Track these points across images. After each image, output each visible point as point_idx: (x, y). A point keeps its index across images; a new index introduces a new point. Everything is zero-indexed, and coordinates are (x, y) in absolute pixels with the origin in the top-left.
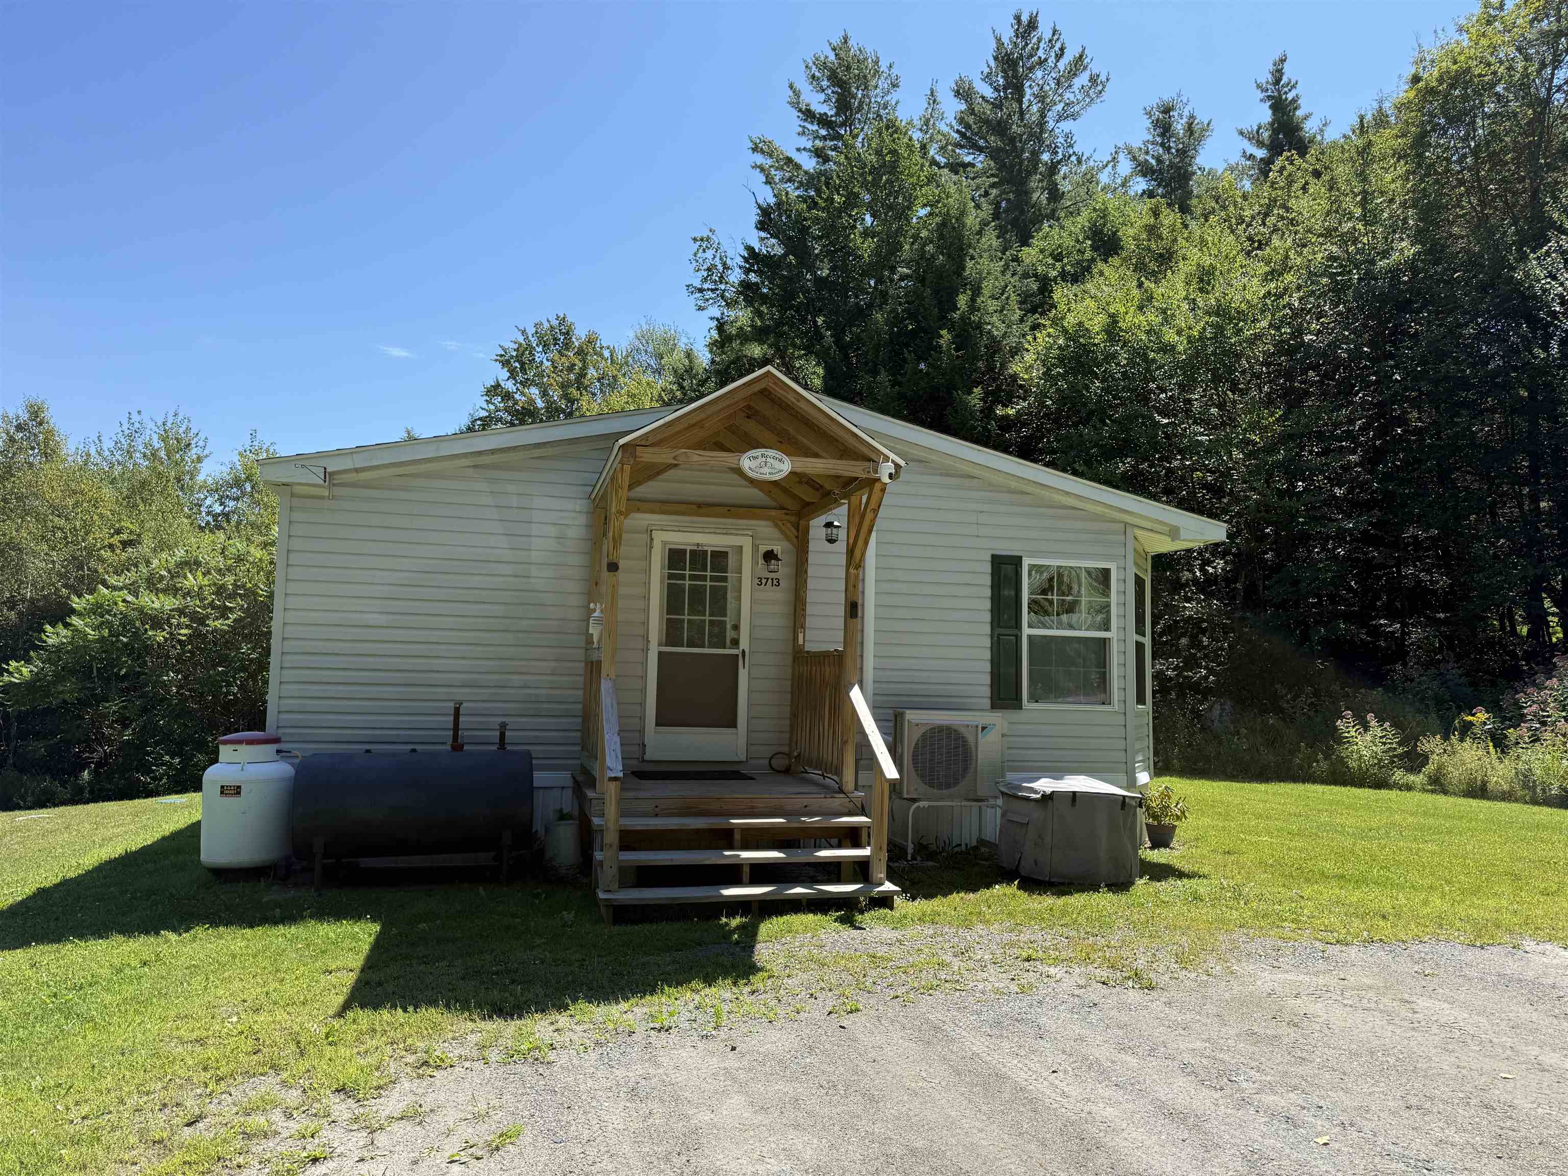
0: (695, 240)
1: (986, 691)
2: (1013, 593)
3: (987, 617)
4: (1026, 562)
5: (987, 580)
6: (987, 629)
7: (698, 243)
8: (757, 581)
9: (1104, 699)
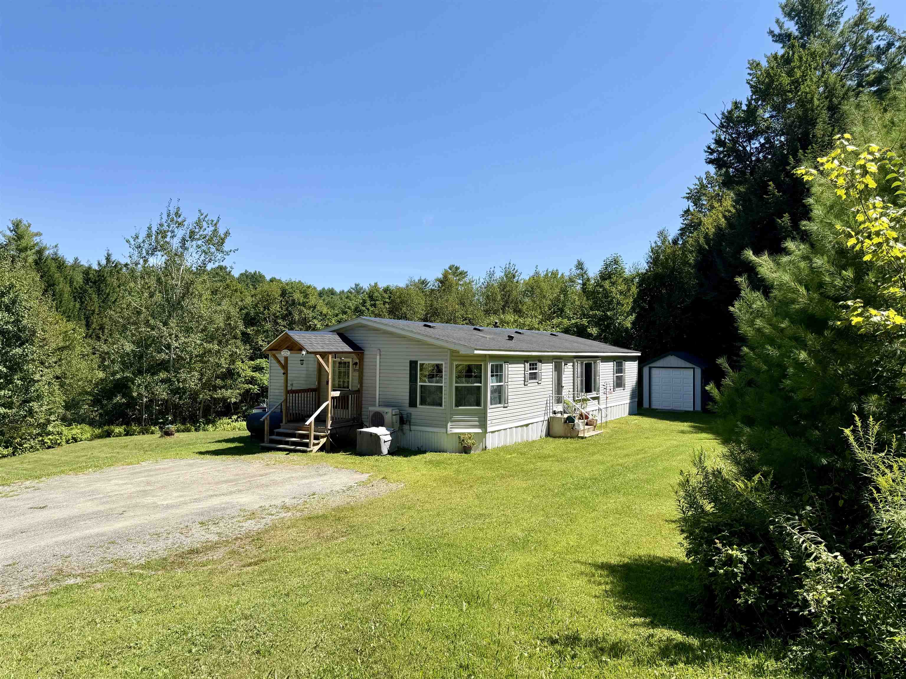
1: (408, 402)
2: (415, 372)
3: (408, 379)
4: (419, 363)
5: (408, 368)
6: (408, 383)
8: (354, 369)
9: (441, 405)
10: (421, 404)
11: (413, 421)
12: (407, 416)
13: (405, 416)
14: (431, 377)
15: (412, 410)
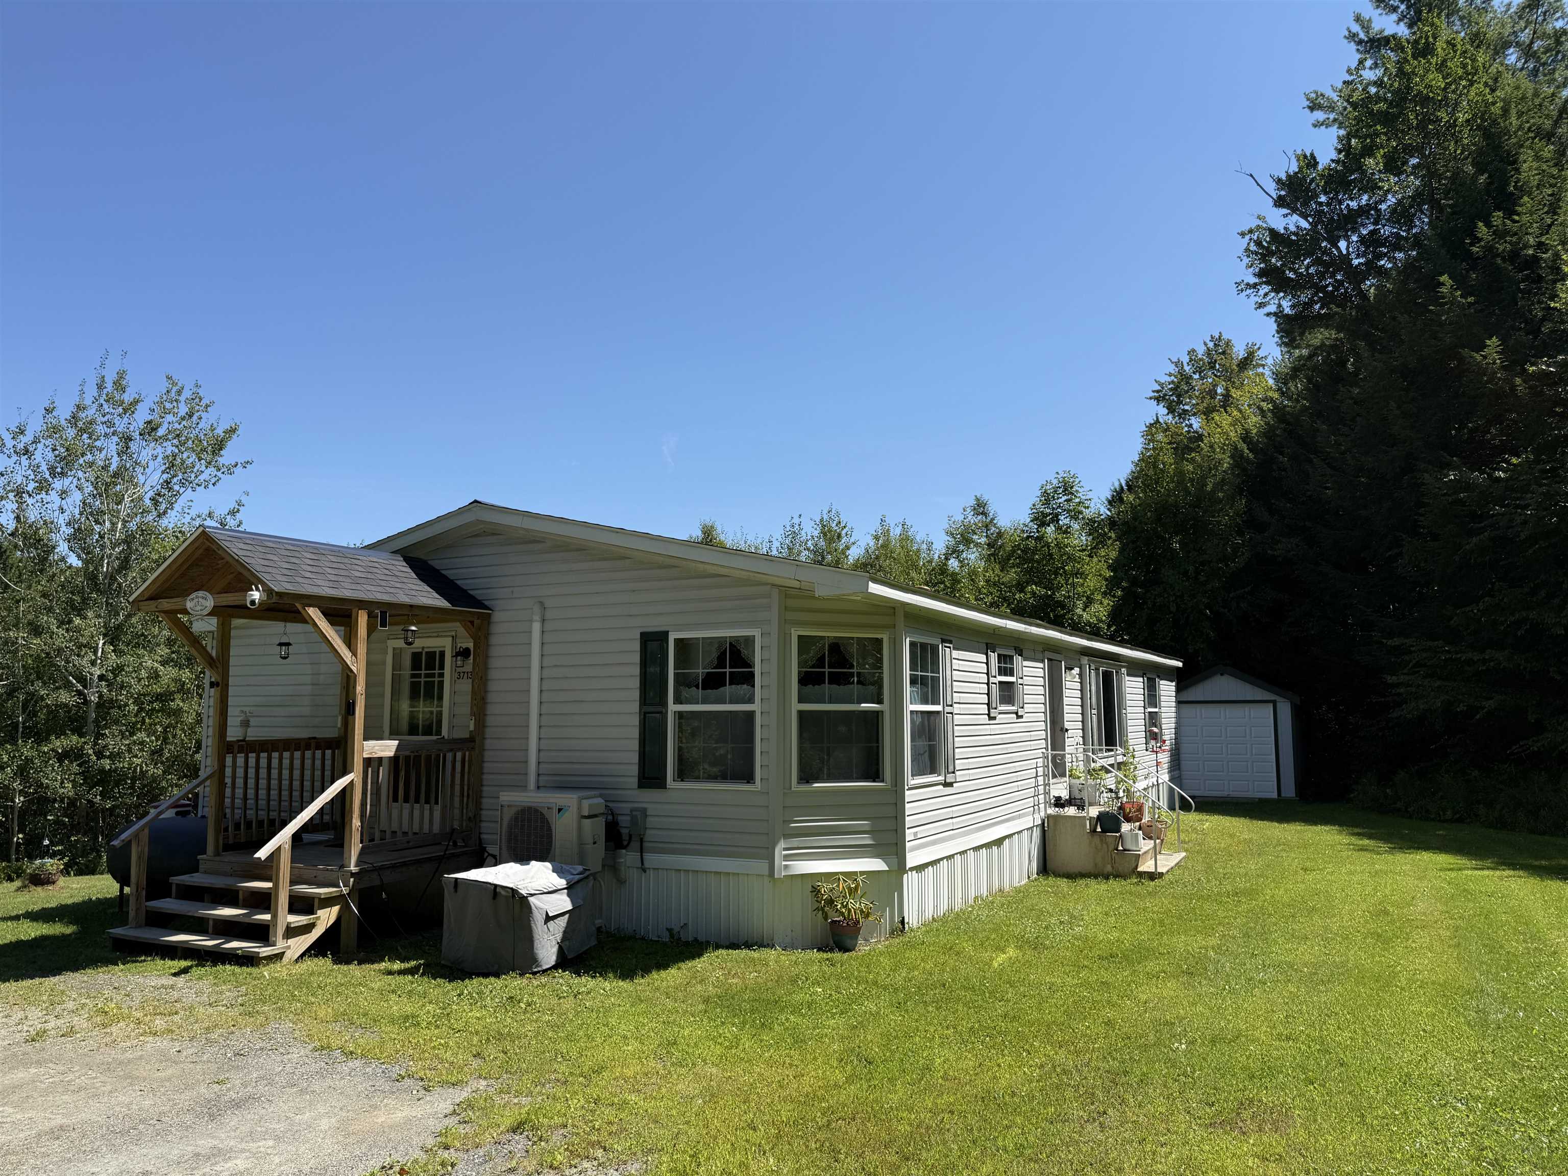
0: (1243, 234)
1: (634, 770)
2: (658, 669)
3: (636, 695)
4: (672, 637)
5: (636, 658)
6: (635, 707)
7: (1247, 237)
8: (457, 675)
9: (749, 778)
10: (682, 774)
11: (650, 835)
12: (634, 821)
13: (624, 821)
14: (713, 682)
15: (649, 798)
